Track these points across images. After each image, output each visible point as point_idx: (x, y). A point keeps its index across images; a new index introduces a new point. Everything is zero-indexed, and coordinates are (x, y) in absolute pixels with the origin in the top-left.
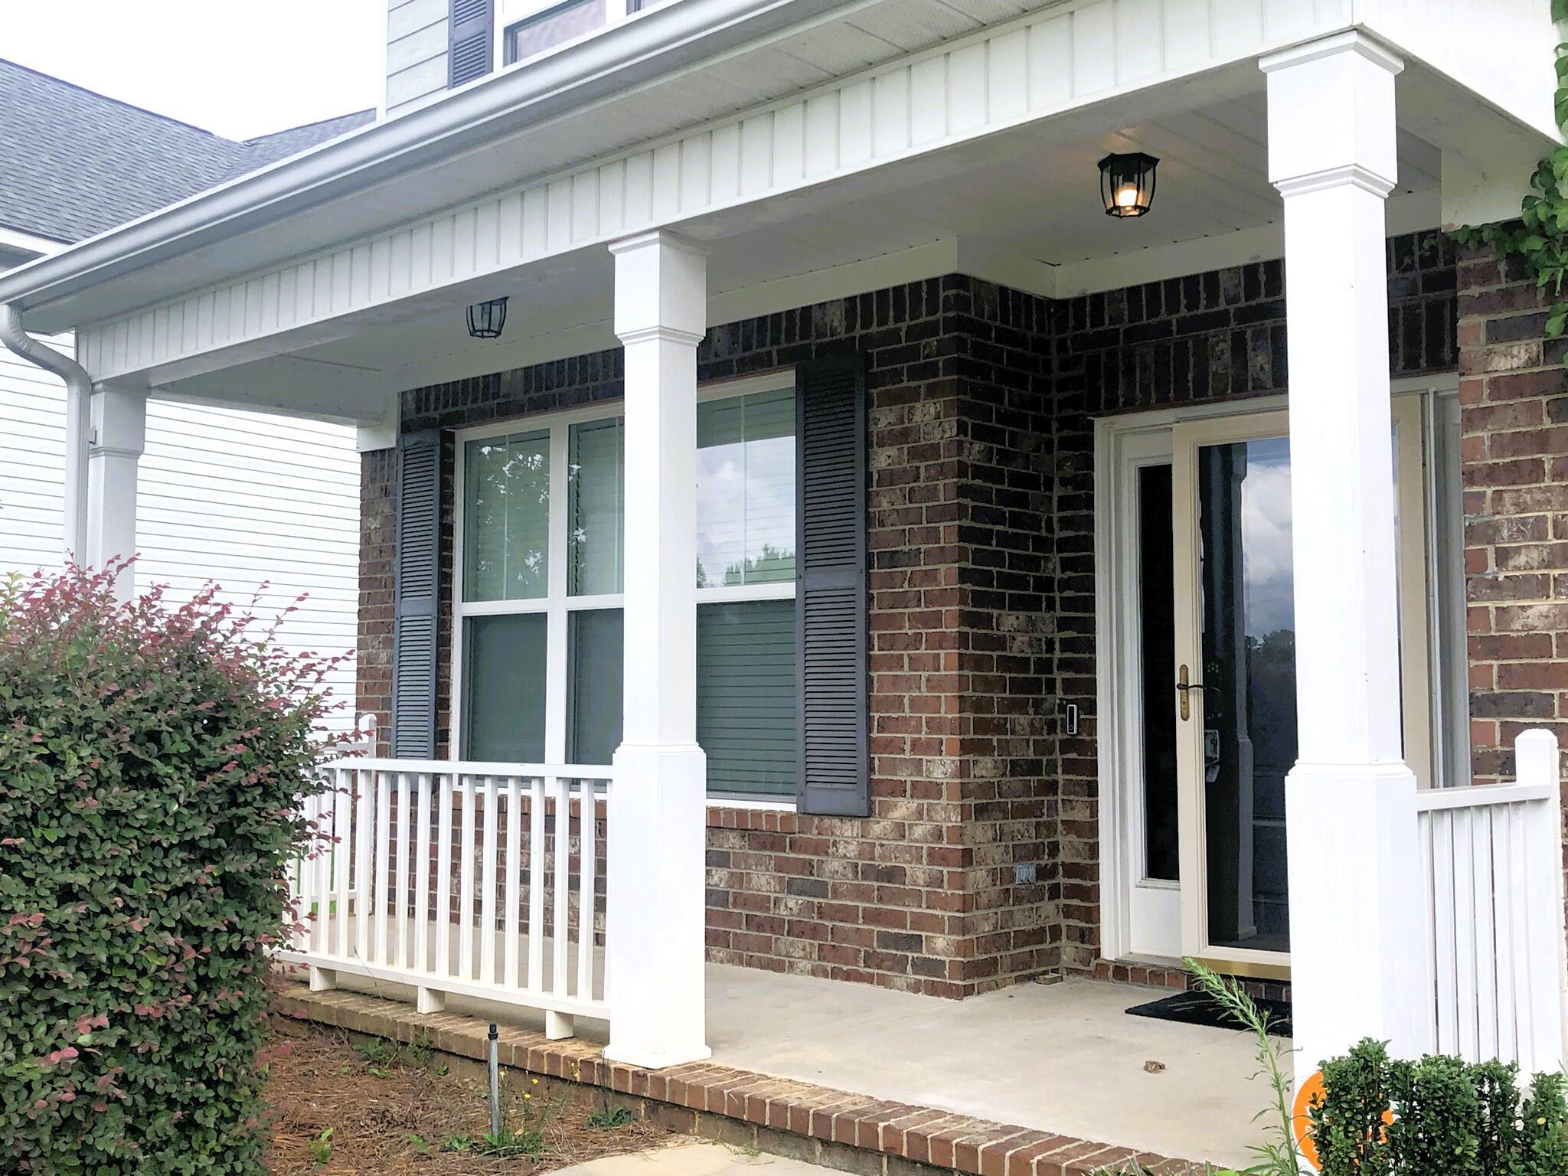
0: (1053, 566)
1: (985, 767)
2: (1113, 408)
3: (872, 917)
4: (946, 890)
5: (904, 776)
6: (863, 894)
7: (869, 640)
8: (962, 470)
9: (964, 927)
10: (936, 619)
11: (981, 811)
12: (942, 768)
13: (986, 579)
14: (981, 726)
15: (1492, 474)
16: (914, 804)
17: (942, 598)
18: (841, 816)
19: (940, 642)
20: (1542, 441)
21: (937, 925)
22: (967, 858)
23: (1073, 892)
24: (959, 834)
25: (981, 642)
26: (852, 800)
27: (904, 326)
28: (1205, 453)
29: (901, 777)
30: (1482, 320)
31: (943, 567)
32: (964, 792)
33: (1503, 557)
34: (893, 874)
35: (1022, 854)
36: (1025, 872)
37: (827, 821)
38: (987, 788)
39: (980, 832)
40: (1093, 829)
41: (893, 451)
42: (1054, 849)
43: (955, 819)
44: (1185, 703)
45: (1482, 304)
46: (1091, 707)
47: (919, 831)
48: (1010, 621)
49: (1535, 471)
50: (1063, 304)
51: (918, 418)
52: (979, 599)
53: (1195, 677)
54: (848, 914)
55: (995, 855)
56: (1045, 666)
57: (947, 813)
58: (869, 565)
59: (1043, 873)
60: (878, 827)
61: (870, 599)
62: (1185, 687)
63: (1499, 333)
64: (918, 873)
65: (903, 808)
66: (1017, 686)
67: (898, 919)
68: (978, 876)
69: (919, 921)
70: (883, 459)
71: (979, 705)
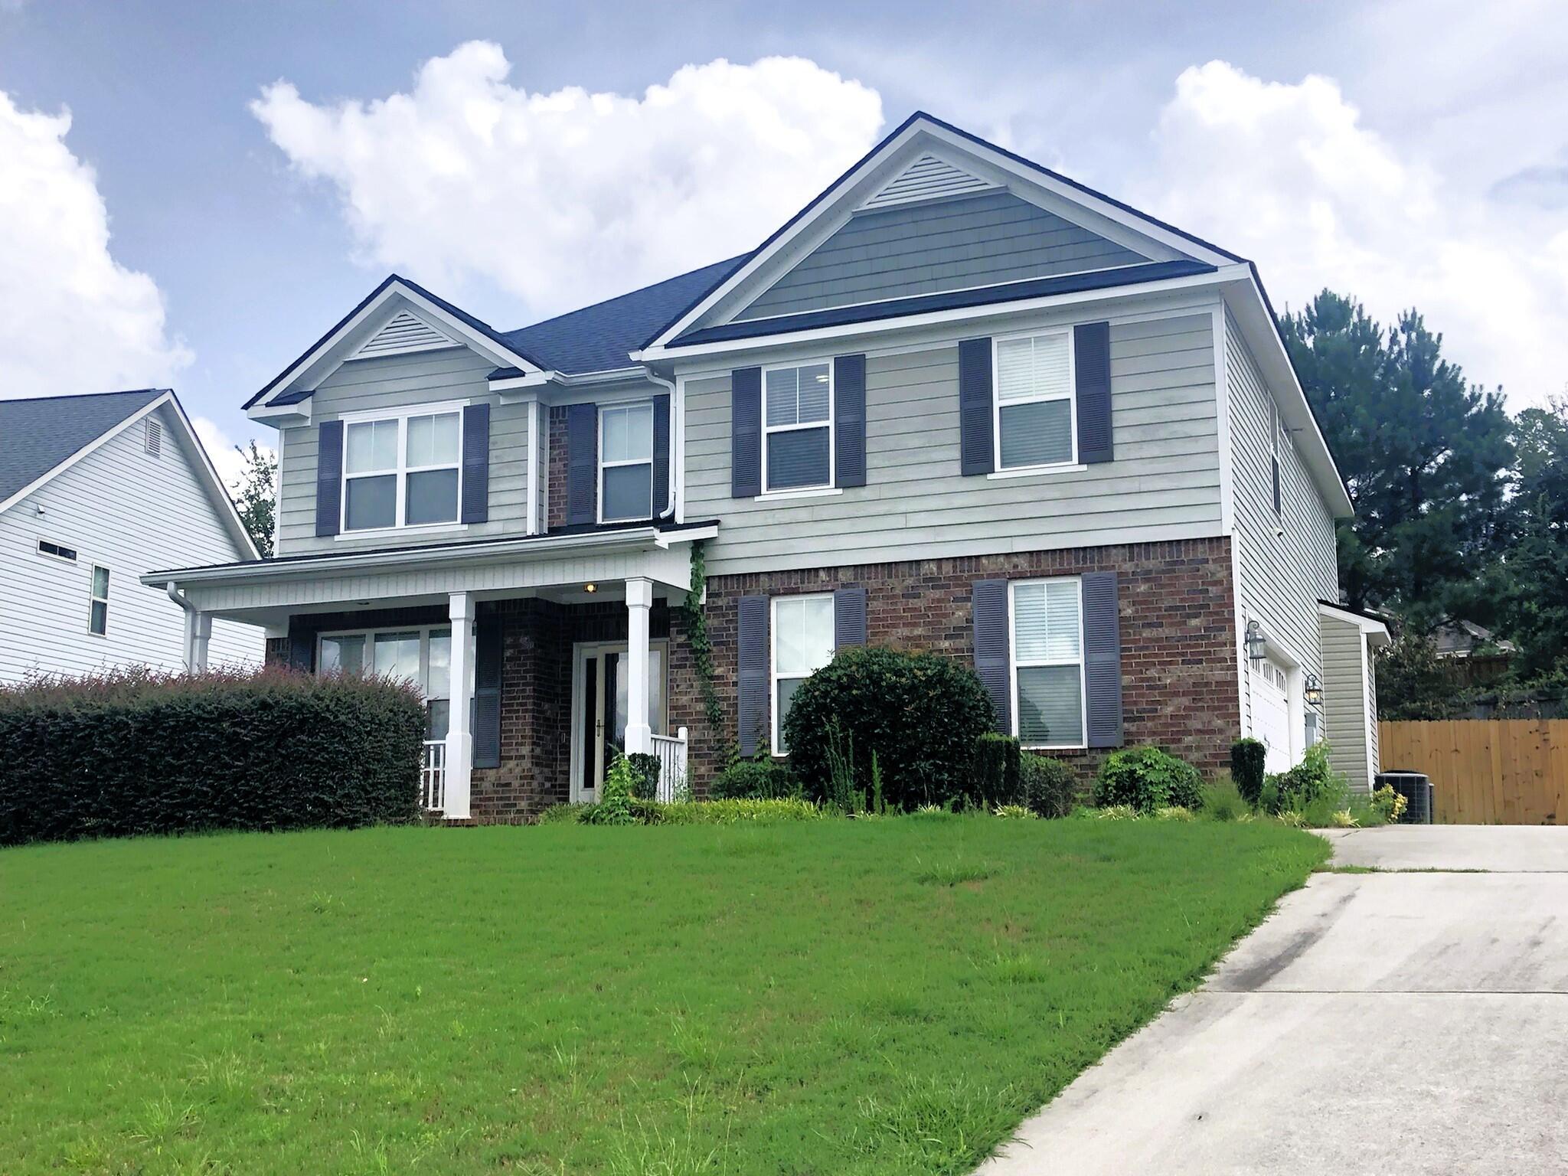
0: (559, 690)
1: (538, 751)
2: (580, 640)
3: (498, 799)
4: (525, 787)
5: (513, 753)
6: (496, 792)
7: (502, 711)
8: (535, 658)
9: (530, 798)
10: (525, 704)
11: (537, 764)
12: (525, 750)
13: (540, 692)
14: (538, 738)
15: (677, 667)
16: (515, 762)
17: (528, 697)
18: (490, 768)
19: (526, 711)
20: (686, 659)
21: (522, 798)
22: (532, 777)
23: (561, 793)
24: (530, 770)
25: (538, 712)
26: (494, 762)
27: (517, 611)
28: (607, 655)
29: (511, 754)
30: (676, 629)
31: (528, 688)
32: (533, 757)
33: (678, 686)
34: (508, 785)
35: (548, 779)
36: (548, 785)
37: (484, 771)
38: (538, 757)
39: (536, 771)
40: (568, 773)
41: (511, 651)
42: (556, 780)
43: (530, 765)
44: (599, 731)
45: (675, 625)
46: (569, 734)
47: (517, 771)
48: (547, 706)
49: (685, 666)
50: (564, 605)
51: (521, 641)
52: (538, 698)
53: (602, 723)
54: (490, 799)
55: (540, 778)
56: (555, 721)
57: (527, 764)
58: (502, 687)
59: (553, 786)
60: (502, 771)
61: (502, 698)
62: (599, 726)
63: (679, 632)
64: (516, 784)
65: (512, 764)
66: (548, 726)
67: (509, 798)
68: (535, 784)
69: (515, 798)
70: (508, 653)
71: (537, 731)
